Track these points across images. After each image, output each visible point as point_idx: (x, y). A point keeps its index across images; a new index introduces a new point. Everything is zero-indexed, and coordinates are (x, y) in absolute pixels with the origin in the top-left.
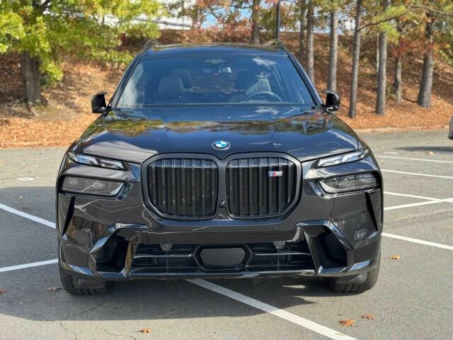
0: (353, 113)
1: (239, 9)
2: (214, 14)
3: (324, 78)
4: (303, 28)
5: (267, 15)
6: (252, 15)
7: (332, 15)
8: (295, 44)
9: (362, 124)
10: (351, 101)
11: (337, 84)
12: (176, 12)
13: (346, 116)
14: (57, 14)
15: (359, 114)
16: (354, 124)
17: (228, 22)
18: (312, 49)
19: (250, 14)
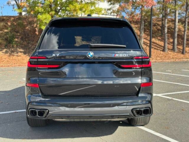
0: (184, 52)
1: (136, 10)
2: (125, 12)
3: (172, 37)
4: (163, 16)
5: (147, 12)
6: (141, 12)
7: (176, 11)
8: (160, 23)
9: (188, 57)
10: (183, 46)
11: (178, 40)
12: (109, 12)
13: (181, 53)
14: (64, 14)
15: (187, 52)
16: (184, 57)
17: (131, 15)
18: (167, 25)
19: (140, 12)
